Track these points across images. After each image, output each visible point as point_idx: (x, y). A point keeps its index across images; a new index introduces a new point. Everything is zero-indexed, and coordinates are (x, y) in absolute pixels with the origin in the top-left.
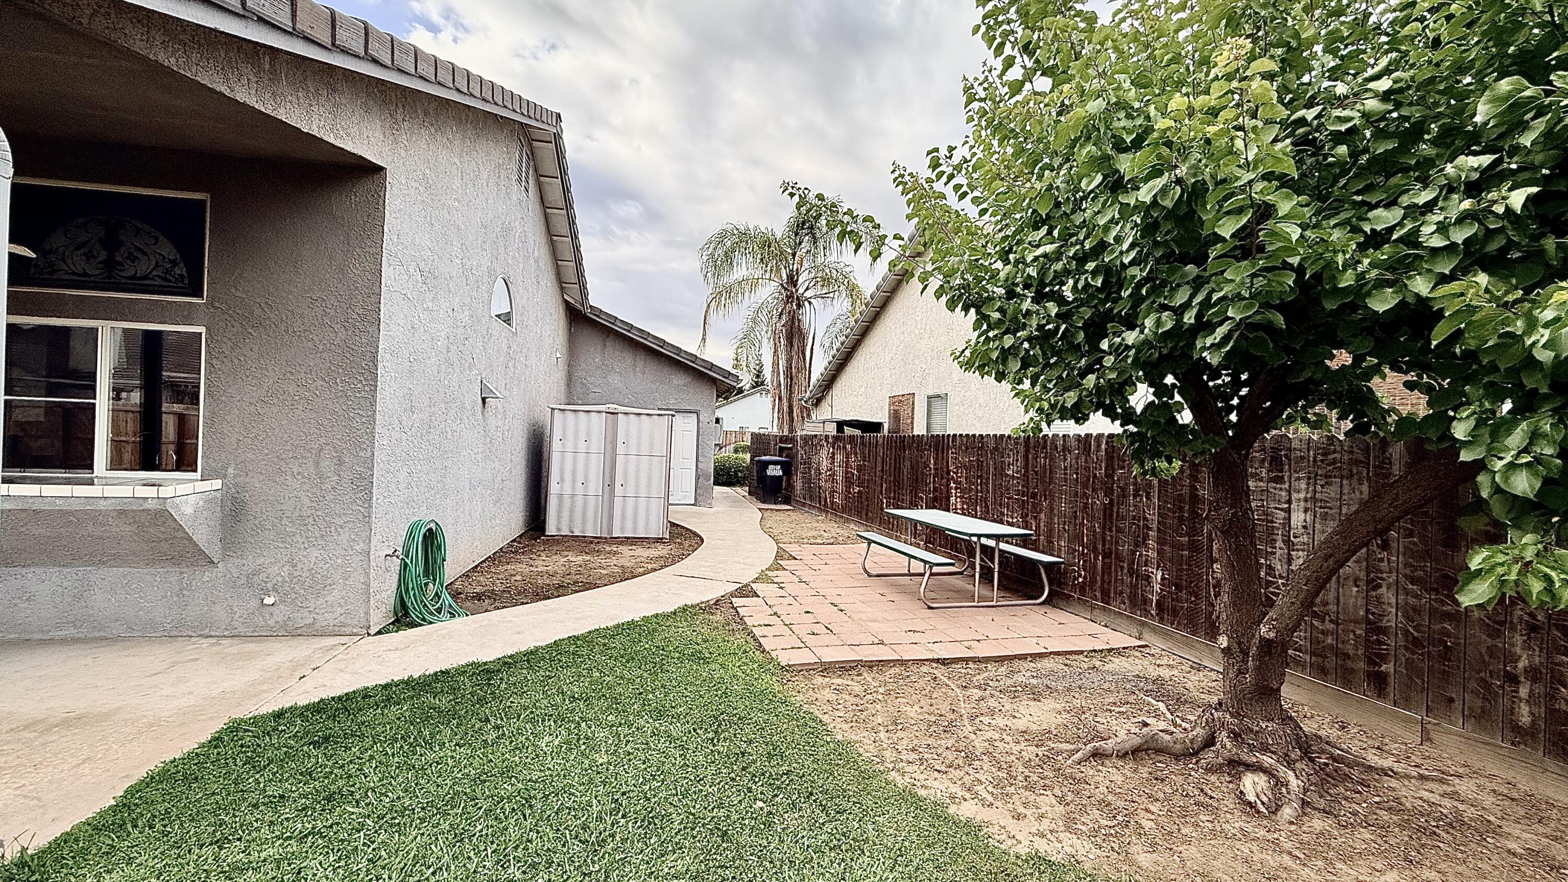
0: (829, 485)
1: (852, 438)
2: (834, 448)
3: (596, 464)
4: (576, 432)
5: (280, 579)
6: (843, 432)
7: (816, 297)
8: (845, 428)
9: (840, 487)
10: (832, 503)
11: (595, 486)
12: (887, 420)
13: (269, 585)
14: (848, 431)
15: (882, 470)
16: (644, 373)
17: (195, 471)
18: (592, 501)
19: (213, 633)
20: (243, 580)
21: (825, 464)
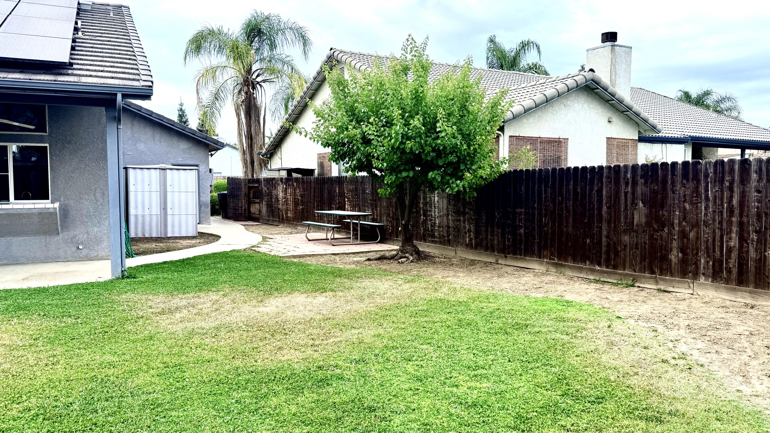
0: (284, 207)
1: (297, 179)
2: (286, 185)
3: (156, 199)
4: (143, 181)
5: (84, 239)
6: (291, 176)
7: (264, 81)
8: (293, 174)
9: (291, 207)
10: (287, 217)
11: (156, 210)
12: (317, 168)
13: (79, 242)
14: (294, 175)
15: (314, 196)
16: (160, 142)
17: (49, 199)
18: (154, 218)
19: (60, 260)
20: (69, 240)
21: (281, 195)
